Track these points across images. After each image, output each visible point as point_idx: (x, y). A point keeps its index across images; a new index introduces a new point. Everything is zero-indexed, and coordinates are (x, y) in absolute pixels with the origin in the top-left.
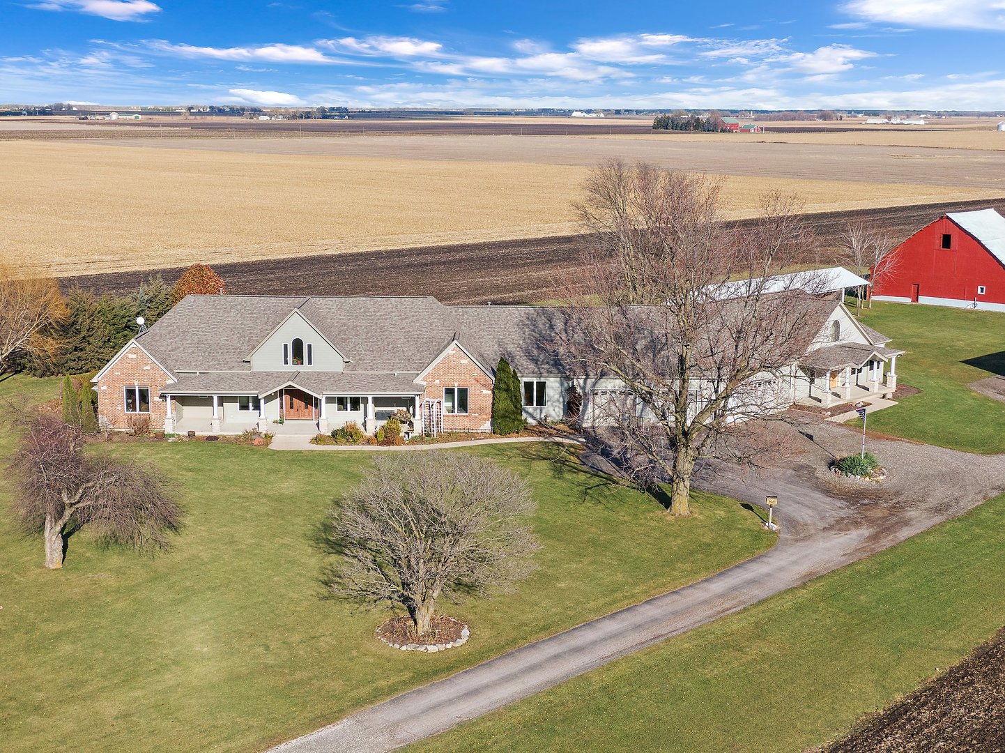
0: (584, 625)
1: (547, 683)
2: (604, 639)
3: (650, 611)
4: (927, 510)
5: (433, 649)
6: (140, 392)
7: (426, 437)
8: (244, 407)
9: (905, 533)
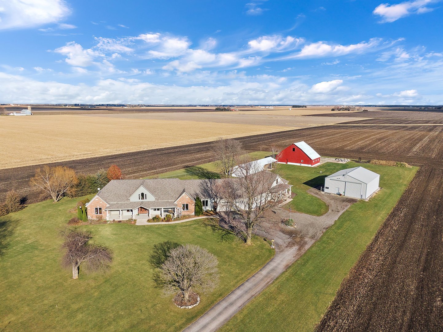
0: (231, 293)
1: (225, 320)
2: (238, 299)
3: (248, 285)
4: (310, 238)
5: (190, 307)
6: (99, 209)
7: (178, 218)
8: (128, 211)
9: (307, 247)
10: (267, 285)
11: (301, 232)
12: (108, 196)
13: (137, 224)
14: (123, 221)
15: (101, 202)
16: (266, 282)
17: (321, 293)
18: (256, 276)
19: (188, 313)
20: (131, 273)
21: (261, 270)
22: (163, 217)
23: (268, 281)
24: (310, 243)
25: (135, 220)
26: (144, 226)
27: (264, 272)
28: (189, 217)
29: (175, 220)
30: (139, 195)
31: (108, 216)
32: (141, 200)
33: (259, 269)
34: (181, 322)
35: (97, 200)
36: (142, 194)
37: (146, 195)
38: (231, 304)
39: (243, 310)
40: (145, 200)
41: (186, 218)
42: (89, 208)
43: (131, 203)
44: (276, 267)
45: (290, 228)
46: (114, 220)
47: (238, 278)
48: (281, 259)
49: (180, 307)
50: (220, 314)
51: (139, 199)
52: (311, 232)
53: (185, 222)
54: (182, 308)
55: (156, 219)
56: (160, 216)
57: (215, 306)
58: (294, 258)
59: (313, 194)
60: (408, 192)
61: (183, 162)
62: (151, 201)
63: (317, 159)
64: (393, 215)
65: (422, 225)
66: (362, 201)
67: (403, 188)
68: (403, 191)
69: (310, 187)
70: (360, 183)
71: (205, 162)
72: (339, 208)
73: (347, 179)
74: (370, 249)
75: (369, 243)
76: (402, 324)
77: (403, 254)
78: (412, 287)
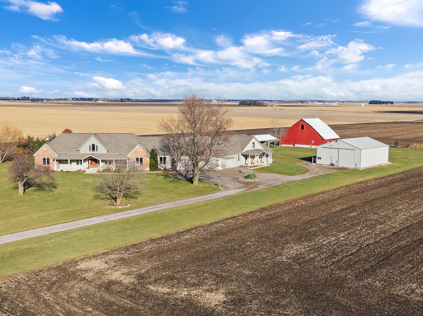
6: (47, 159)
12: (57, 148)
13: (86, 173)
14: (71, 171)
15: (49, 152)
25: (84, 171)
26: (93, 174)
30: (90, 146)
31: (55, 165)
35: (45, 149)
36: (93, 145)
37: (97, 146)
40: (95, 152)
42: (37, 158)
43: (80, 154)
45: (249, 180)
46: (62, 171)
51: (90, 151)
62: (102, 154)
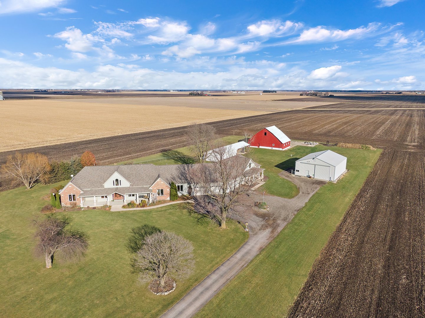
0: (207, 277)
1: (201, 305)
2: (213, 283)
3: (223, 269)
4: (282, 220)
5: (166, 294)
6: (73, 196)
7: (153, 204)
8: (103, 197)
9: (279, 229)
10: (242, 269)
11: (273, 214)
12: (82, 183)
13: (112, 210)
14: (98, 207)
15: (75, 189)
16: (241, 265)
17: (293, 274)
18: (230, 259)
19: (164, 300)
20: (106, 260)
21: (235, 254)
22: (138, 203)
23: (243, 264)
24: (282, 225)
25: (110, 207)
26: (119, 212)
27: (239, 256)
28: (165, 202)
29: (150, 205)
30: (114, 181)
31: (82, 202)
32: (115, 186)
33: (234, 253)
34: (157, 309)
35: (71, 186)
36: (117, 180)
37: (120, 181)
38: (207, 289)
39: (218, 294)
40: (119, 186)
41: (161, 204)
42: (63, 195)
43: (105, 189)
44: (250, 250)
45: (263, 211)
46: (88, 207)
47: (214, 263)
48: (255, 242)
49: (156, 293)
50: (196, 299)
51: (114, 185)
52: (283, 214)
53: (160, 207)
54: (158, 294)
55: (131, 204)
56: (135, 201)
57: (191, 291)
58: (267, 241)
59: (284, 177)
60: (374, 173)
61: (157, 147)
62: (125, 187)
63: (287, 143)
64: (360, 196)
65: (387, 205)
66: (331, 183)
67: (369, 170)
68: (368, 173)
69: (281, 170)
70: (329, 166)
71: (180, 147)
72: (309, 190)
73: (316, 162)
74: (339, 229)
75: (338, 224)
76: (371, 303)
77: (370, 233)
78: (379, 265)
